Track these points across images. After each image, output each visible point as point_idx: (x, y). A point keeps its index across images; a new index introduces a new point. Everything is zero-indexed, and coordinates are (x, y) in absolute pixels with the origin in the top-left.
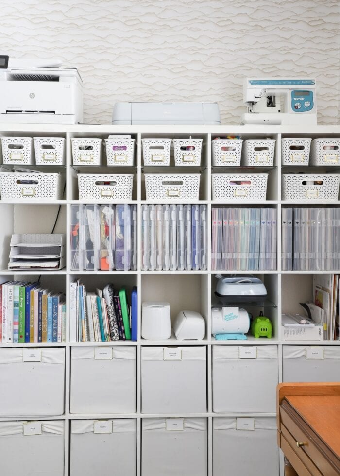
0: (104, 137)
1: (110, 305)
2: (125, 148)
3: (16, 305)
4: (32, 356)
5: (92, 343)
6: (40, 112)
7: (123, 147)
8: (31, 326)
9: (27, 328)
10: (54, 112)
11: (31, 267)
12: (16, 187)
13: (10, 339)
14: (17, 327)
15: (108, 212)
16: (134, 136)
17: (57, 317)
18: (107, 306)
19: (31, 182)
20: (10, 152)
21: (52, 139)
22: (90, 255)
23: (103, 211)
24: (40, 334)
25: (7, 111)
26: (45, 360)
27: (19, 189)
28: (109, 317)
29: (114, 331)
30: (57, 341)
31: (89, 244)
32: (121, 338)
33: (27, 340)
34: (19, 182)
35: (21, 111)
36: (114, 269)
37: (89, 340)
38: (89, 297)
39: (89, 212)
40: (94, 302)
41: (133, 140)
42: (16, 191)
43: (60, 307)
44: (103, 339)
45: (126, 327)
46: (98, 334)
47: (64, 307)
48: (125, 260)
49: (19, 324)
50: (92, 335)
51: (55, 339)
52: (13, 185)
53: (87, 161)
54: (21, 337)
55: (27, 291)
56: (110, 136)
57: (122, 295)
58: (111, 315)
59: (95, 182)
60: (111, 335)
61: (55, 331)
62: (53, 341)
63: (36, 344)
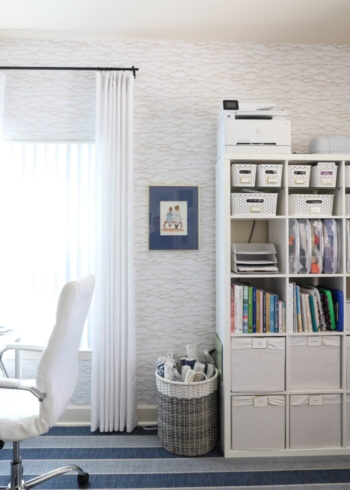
0: (314, 164)
1: (320, 302)
2: (331, 173)
3: (244, 302)
4: (260, 343)
5: (306, 333)
6: (264, 144)
7: (329, 172)
8: (258, 319)
9: (254, 322)
10: (275, 144)
11: (255, 271)
12: (246, 205)
13: (240, 330)
14: (246, 320)
15: (319, 225)
16: (338, 163)
17: (278, 312)
18: (318, 303)
19: (257, 201)
20: (240, 176)
21: (274, 166)
22: (303, 261)
23: (314, 225)
24: (264, 326)
25: (238, 144)
26: (271, 347)
27: (248, 207)
28: (319, 312)
29: (323, 323)
30: (278, 332)
31: (303, 252)
32: (329, 329)
33: (254, 331)
34: (248, 201)
35: (249, 144)
36: (323, 273)
37: (303, 330)
38: (303, 295)
39: (302, 225)
40: (307, 300)
41: (337, 167)
42: (246, 208)
43: (280, 304)
44: (314, 330)
45: (332, 320)
46: (310, 326)
47: (284, 304)
48: (334, 265)
49: (248, 318)
50: (306, 327)
51: (276, 330)
52: (243, 204)
53: (301, 184)
54: (250, 328)
55: (254, 291)
56: (319, 164)
57: (329, 294)
58: (321, 310)
59: (306, 200)
60: (321, 326)
61: (276, 323)
62: (275, 332)
63: (262, 334)
